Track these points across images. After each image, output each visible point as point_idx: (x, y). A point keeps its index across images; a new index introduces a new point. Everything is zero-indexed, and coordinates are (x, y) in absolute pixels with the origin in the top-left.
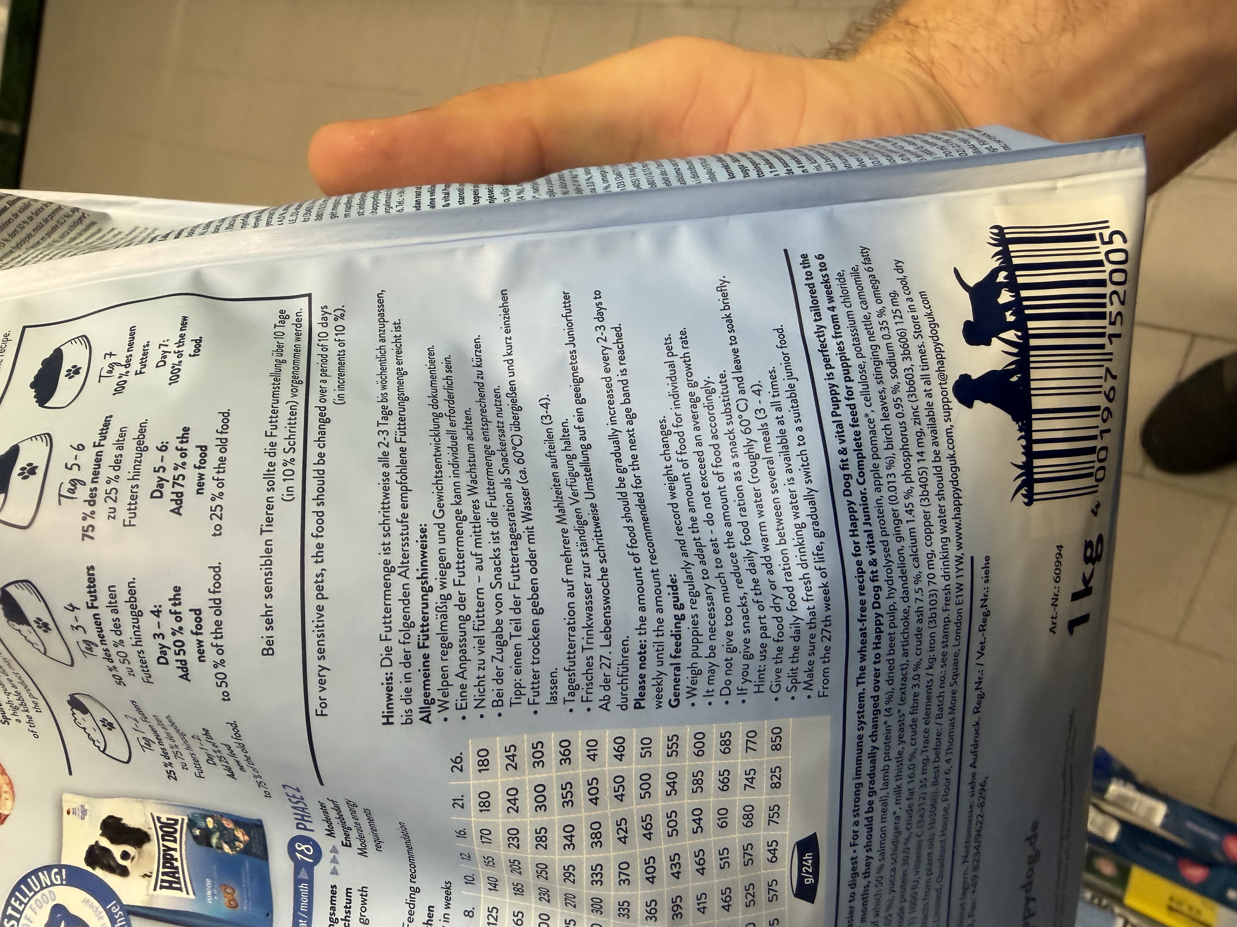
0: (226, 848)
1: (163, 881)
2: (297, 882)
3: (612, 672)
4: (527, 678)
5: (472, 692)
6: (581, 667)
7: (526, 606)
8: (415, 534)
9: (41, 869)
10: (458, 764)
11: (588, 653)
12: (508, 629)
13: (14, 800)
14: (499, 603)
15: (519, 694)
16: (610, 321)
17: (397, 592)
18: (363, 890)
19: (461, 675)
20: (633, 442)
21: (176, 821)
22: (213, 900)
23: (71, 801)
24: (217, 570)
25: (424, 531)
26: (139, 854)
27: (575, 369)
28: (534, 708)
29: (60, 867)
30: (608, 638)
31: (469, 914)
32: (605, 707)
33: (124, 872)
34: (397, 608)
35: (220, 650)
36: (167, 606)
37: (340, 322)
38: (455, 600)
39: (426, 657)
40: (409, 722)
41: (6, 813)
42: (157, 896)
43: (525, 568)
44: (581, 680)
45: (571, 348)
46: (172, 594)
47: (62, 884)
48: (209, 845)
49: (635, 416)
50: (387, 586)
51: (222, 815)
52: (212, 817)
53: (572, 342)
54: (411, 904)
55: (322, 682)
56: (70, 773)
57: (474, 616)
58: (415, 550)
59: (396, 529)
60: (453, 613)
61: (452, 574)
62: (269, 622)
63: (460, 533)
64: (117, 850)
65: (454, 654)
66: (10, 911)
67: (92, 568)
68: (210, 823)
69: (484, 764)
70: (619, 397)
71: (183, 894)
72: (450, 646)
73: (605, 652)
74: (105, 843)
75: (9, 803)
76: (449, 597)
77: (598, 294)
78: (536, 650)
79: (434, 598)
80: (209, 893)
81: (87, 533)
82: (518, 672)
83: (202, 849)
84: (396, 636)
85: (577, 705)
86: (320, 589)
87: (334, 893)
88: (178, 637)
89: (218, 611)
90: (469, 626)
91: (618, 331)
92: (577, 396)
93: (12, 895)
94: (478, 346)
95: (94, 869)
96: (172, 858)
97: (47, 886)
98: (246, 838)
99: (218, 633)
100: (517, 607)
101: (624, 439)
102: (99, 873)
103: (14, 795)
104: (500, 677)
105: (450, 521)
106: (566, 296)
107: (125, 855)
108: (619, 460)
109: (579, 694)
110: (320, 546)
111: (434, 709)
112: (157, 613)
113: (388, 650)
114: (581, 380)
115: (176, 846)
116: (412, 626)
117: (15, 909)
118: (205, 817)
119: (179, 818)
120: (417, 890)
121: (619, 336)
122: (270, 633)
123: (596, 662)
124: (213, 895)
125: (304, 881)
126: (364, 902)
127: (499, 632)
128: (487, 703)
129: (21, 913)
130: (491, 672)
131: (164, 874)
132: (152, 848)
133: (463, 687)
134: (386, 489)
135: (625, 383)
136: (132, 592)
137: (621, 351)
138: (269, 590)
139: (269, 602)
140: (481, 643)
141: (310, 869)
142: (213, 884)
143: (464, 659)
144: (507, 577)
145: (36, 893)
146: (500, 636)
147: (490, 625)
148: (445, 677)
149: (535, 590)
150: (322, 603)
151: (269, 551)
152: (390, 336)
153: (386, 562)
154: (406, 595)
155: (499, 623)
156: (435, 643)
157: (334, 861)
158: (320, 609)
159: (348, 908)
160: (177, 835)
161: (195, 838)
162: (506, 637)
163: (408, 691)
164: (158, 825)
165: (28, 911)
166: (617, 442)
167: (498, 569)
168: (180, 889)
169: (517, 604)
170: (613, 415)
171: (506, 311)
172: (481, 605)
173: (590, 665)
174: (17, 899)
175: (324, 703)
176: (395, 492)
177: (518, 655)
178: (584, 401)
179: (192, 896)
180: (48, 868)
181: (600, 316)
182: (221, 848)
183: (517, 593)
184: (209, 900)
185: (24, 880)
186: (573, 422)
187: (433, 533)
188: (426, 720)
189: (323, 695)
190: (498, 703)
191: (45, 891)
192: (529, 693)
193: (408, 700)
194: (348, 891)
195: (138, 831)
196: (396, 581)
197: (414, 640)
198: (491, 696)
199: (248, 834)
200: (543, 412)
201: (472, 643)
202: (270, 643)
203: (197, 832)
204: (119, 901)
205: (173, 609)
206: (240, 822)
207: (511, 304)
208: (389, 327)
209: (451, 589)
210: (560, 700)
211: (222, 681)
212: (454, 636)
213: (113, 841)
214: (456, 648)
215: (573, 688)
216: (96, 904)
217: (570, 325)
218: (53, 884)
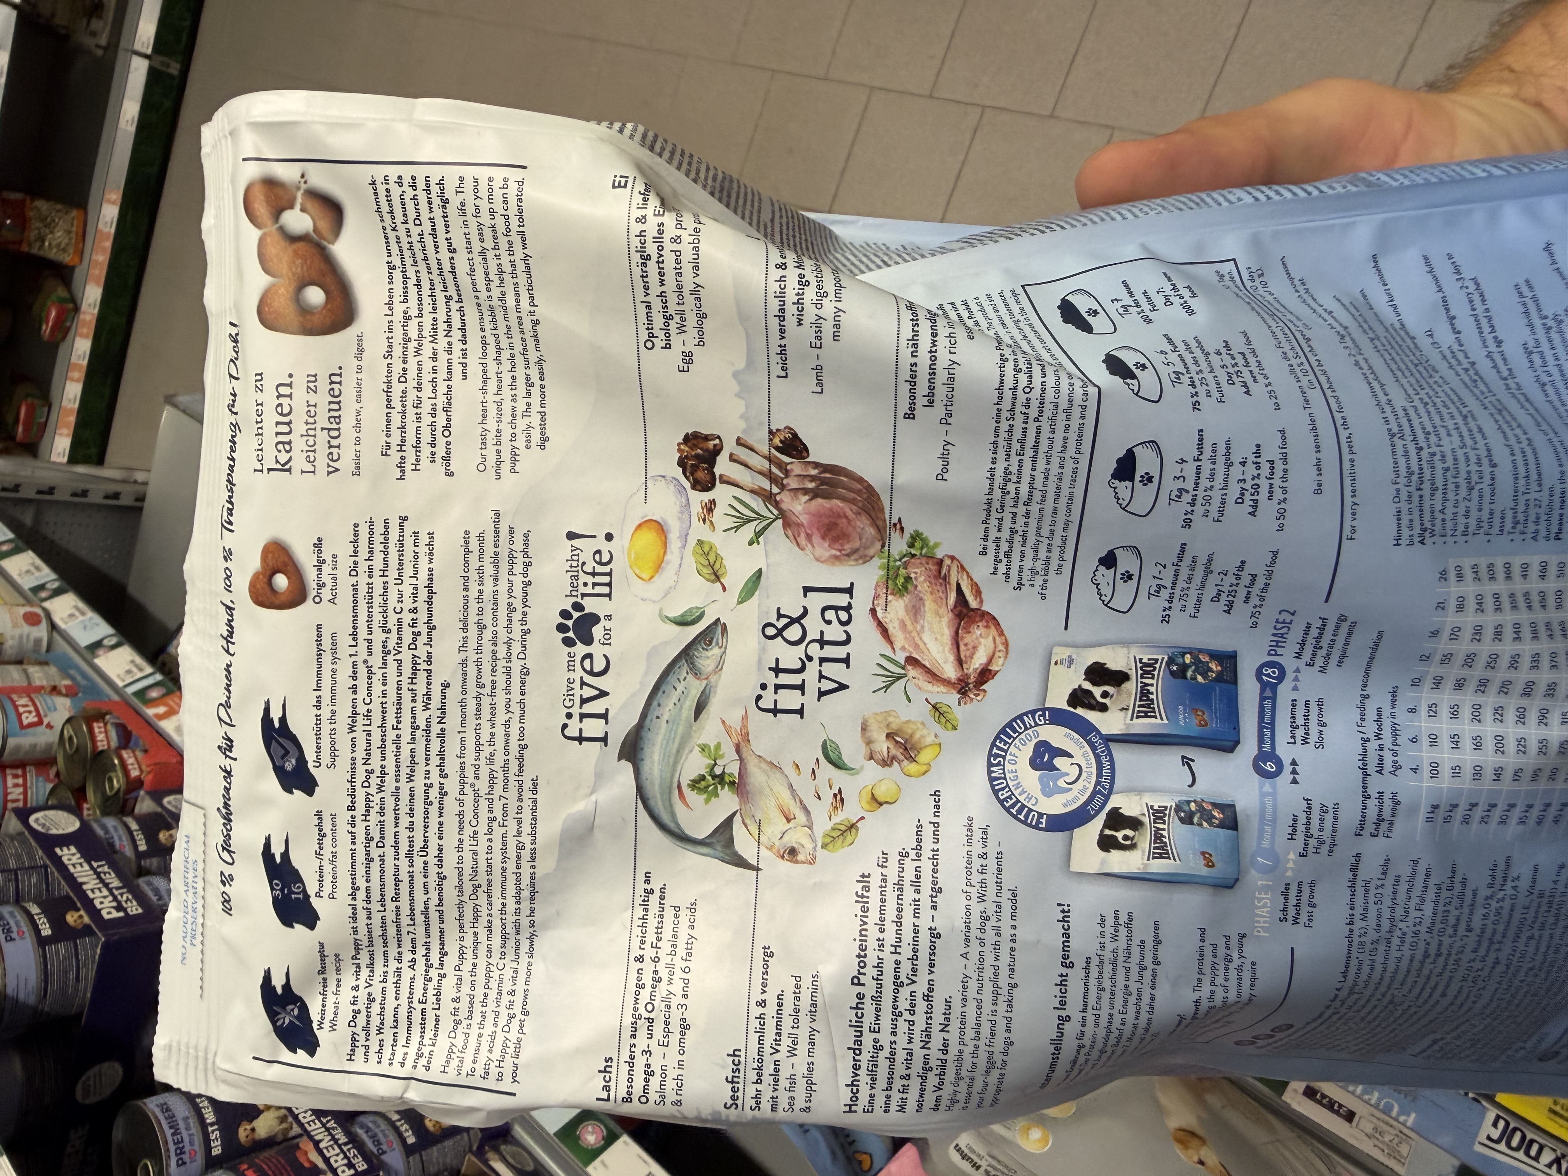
0: (1200, 679)
1: (1139, 712)
2: (1262, 699)
3: (1542, 511)
4: (1485, 515)
5: (1449, 525)
6: (1521, 508)
7: (1485, 462)
8: (1401, 413)
9: (1026, 714)
10: (1443, 575)
11: (1526, 497)
12: (1475, 477)
13: (1006, 657)
14: (1467, 459)
15: (1479, 528)
16: (1467, 274)
17: (1400, 451)
18: (1320, 702)
19: (1442, 511)
20: (1505, 359)
21: (1156, 660)
22: (1185, 722)
23: (1060, 653)
24: (1283, 432)
25: (1405, 410)
26: (1119, 693)
27: (1448, 310)
28: (1488, 537)
29: (1044, 710)
30: (1540, 485)
31: (1412, 711)
32: (1534, 538)
33: (1103, 708)
34: (1402, 462)
35: (1285, 490)
36: (1252, 458)
37: (1262, 279)
38: (1438, 457)
39: (1421, 496)
40: (1411, 544)
41: (997, 669)
42: (1133, 725)
43: (1479, 437)
44: (1521, 517)
45: (1441, 294)
46: (1255, 449)
47: (1045, 724)
48: (1185, 677)
49: (1501, 342)
50: (1393, 446)
51: (1200, 651)
52: (1190, 653)
53: (1440, 290)
54: (1362, 708)
55: (1354, 514)
56: (1066, 628)
57: (1452, 467)
58: (1404, 421)
59: (1388, 409)
60: (1439, 465)
61: (1433, 439)
62: (1319, 470)
63: (1429, 412)
64: (1097, 691)
65: (1439, 495)
66: (995, 751)
67: (1201, 431)
68: (1188, 659)
69: (1460, 577)
70: (1486, 329)
71: (1159, 721)
72: (1436, 489)
73: (1537, 495)
74: (1087, 686)
75: (1001, 661)
76: (1433, 454)
77: (1450, 257)
78: (1493, 493)
79: (1425, 454)
80: (1181, 717)
81: (1196, 406)
82: (1480, 510)
83: (1179, 682)
84: (1403, 481)
85: (1517, 537)
86: (1350, 447)
87: (1294, 705)
88: (1256, 481)
89: (1285, 461)
90: (1449, 474)
91: (1475, 280)
92: (1454, 329)
93: (998, 737)
94: (1364, 296)
95: (1075, 708)
96: (1149, 692)
97: (1031, 727)
98: (1219, 668)
99: (1284, 479)
100: (1479, 463)
101: (1498, 358)
102: (1080, 711)
103: (1007, 653)
104: (1467, 515)
105: (1417, 403)
106: (1426, 258)
107: (1105, 695)
108: (1499, 372)
109: (1520, 527)
110: (1343, 418)
111: (1427, 534)
112: (1243, 464)
113: (1398, 490)
114: (1454, 318)
115: (1154, 682)
116: (1412, 473)
117: (999, 748)
118: (1183, 655)
119: (1160, 657)
120: (1367, 697)
121: (1477, 284)
122: (1319, 478)
123: (1531, 503)
124: (1185, 718)
125: (1268, 698)
126: (1321, 710)
127: (1468, 479)
128: (1458, 533)
129: (1006, 751)
130: (1462, 510)
131: (1140, 706)
132: (1131, 686)
133: (1444, 520)
134: (1370, 384)
135: (1490, 319)
136: (1228, 449)
137: (1482, 295)
138: (1318, 447)
139: (1319, 455)
140: (1457, 487)
141: (1274, 688)
142: (1185, 710)
143: (1445, 500)
144: (1469, 442)
145: (1020, 733)
146: (1469, 483)
147: (1463, 475)
148: (1432, 512)
149: (1489, 450)
150: (1352, 456)
151: (1313, 421)
152: (1301, 288)
153: (1390, 430)
154: (1406, 452)
155: (1469, 472)
156: (1427, 486)
157: (1296, 679)
158: (1352, 461)
159: (1306, 717)
160: (1156, 673)
161: (1172, 673)
162: (1473, 484)
163: (1411, 521)
164: (1139, 665)
165: (1012, 749)
166: (1492, 360)
167: (1461, 436)
168: (1155, 717)
169: (1479, 460)
170: (1484, 342)
171: (1380, 271)
172: (1455, 460)
173: (1527, 505)
174: (1002, 740)
175: (1354, 531)
176: (1375, 384)
177: (1481, 497)
178: (1459, 332)
179: (1165, 721)
180: (1033, 712)
181: (1458, 272)
182: (1195, 679)
183: (1478, 452)
184: (1182, 723)
185: (1009, 725)
186: (1456, 347)
187: (1411, 412)
188: (1422, 542)
189: (1354, 523)
190: (1465, 534)
191: (1030, 731)
192: (1485, 525)
193: (1411, 528)
194: (1307, 703)
195: (1120, 672)
196: (1399, 444)
197: (1413, 484)
198: (1461, 528)
199: (1221, 665)
200: (1431, 340)
201: (1451, 487)
202: (1320, 485)
203: (1175, 668)
204: (1098, 732)
205: (1255, 460)
206: (1216, 656)
207: (1381, 264)
208: (1297, 282)
209: (1434, 449)
210: (1505, 532)
211: (1282, 514)
212: (1439, 483)
213: (1094, 684)
214: (1440, 492)
215: (1516, 523)
216: (1077, 736)
217: (1436, 279)
218: (1037, 725)
